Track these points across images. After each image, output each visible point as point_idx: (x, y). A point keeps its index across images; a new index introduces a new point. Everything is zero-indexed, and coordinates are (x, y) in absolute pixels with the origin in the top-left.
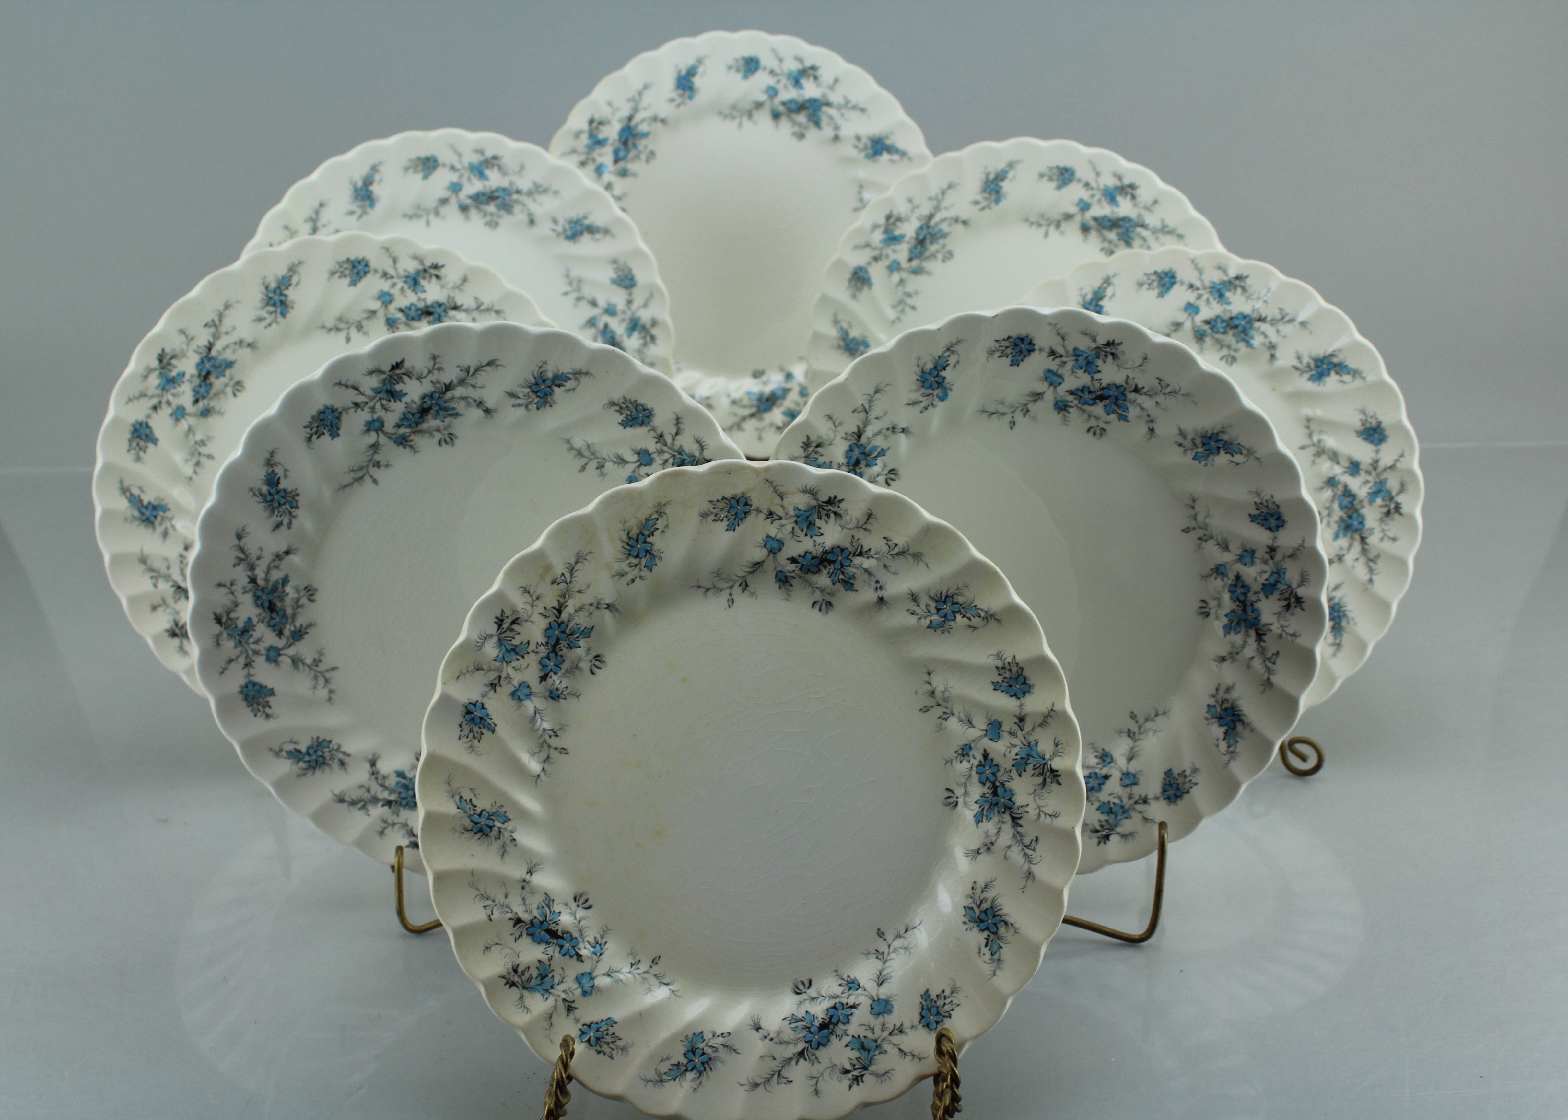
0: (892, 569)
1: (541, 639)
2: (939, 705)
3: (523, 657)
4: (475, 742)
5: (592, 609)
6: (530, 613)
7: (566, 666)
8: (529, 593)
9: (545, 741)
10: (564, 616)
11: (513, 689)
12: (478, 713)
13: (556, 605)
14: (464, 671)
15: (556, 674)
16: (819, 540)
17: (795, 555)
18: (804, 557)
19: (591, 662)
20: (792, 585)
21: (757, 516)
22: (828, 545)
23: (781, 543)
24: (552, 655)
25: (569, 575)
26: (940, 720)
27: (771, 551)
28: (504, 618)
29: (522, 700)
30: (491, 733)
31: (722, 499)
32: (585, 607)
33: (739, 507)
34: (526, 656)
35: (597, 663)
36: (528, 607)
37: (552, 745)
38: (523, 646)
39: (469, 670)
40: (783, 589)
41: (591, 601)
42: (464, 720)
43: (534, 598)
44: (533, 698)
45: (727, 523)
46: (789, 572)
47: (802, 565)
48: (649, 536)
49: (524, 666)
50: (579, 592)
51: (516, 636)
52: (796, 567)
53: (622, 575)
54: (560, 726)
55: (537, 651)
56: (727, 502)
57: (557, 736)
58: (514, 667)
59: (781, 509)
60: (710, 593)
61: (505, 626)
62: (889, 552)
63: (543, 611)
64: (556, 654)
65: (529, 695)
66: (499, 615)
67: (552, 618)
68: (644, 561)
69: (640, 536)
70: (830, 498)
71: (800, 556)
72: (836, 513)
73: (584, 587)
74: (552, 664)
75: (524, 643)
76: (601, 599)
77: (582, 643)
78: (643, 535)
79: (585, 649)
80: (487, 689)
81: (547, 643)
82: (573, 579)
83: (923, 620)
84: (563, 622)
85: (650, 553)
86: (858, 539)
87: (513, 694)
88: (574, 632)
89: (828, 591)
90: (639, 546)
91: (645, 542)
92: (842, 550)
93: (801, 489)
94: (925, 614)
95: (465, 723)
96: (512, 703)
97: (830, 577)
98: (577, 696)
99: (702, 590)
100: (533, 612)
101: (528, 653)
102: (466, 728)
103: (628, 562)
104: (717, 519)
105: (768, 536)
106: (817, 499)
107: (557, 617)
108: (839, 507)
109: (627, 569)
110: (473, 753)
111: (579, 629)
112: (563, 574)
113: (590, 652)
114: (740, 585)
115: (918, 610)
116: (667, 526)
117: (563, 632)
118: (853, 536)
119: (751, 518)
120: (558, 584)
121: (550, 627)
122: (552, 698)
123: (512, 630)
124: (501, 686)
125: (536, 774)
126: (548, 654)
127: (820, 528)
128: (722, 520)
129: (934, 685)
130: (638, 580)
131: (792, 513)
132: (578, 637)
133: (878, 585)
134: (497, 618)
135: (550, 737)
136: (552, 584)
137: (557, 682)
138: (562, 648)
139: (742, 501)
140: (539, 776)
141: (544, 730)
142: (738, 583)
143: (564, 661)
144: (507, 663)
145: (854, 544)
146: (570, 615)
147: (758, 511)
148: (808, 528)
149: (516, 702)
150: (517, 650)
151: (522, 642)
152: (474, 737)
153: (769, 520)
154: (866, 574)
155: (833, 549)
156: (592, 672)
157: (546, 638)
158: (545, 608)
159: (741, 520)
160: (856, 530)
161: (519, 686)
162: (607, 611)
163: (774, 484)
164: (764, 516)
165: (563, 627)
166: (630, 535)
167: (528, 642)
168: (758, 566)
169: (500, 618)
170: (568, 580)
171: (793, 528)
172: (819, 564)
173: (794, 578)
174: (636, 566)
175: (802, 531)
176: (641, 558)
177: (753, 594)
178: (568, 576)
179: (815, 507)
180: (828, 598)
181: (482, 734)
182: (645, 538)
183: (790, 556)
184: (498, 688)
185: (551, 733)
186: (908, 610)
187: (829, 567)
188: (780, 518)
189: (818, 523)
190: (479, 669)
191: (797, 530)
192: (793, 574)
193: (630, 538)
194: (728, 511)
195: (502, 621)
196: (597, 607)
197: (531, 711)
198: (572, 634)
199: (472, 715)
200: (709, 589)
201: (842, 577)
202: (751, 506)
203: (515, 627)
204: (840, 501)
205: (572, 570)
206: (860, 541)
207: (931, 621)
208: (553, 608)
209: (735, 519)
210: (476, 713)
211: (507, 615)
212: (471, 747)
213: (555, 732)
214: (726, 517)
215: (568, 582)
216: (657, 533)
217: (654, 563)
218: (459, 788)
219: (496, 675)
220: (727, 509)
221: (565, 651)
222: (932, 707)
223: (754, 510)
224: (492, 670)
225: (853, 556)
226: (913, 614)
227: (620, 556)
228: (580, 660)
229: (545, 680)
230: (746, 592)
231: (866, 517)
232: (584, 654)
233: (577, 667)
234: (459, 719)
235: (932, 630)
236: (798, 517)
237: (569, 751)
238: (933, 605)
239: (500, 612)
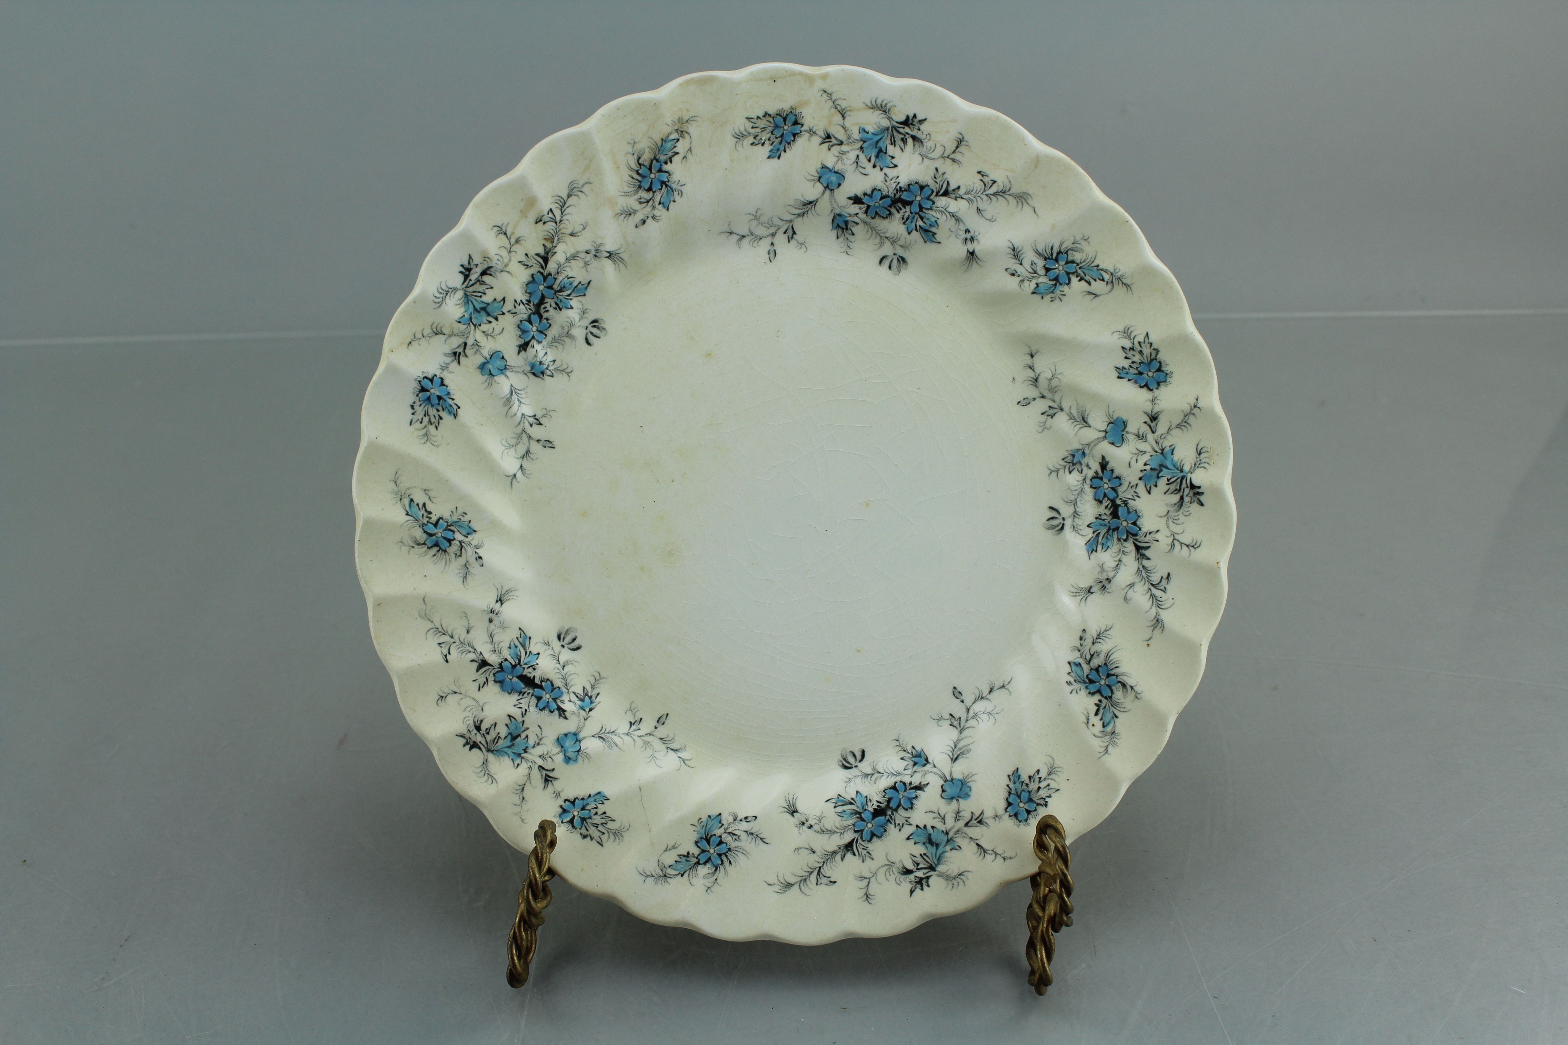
0: (988, 215)
1: (521, 296)
2: (1043, 397)
3: (496, 319)
4: (432, 428)
5: (589, 257)
6: (506, 260)
7: (552, 332)
8: (505, 234)
9: (524, 430)
10: (552, 266)
11: (483, 360)
12: (436, 391)
13: (541, 251)
14: (419, 335)
15: (539, 342)
16: (892, 173)
17: (859, 193)
18: (871, 196)
19: (587, 328)
20: (853, 234)
21: (809, 140)
22: (903, 181)
23: (841, 176)
24: (535, 318)
25: (559, 212)
26: (1044, 417)
27: (827, 187)
28: (472, 266)
29: (494, 376)
30: (453, 417)
31: (764, 116)
32: (580, 255)
33: (786, 127)
34: (500, 317)
35: (595, 331)
36: (504, 253)
37: (532, 435)
38: (496, 305)
39: (425, 334)
40: (841, 239)
41: (588, 247)
42: (417, 399)
43: (513, 241)
44: (508, 373)
45: (770, 148)
46: (850, 215)
47: (869, 207)
48: (666, 163)
49: (497, 331)
50: (572, 235)
51: (487, 291)
52: (860, 209)
53: (629, 213)
54: (544, 412)
55: (514, 311)
56: (771, 119)
57: (540, 424)
58: (484, 332)
59: (842, 131)
60: (745, 241)
61: (474, 277)
62: (985, 191)
63: (523, 258)
64: (541, 317)
65: (503, 370)
66: (466, 263)
67: (536, 269)
68: (658, 197)
69: (654, 162)
70: (908, 117)
71: (865, 194)
72: (914, 138)
73: (578, 228)
74: (535, 329)
75: (498, 300)
76: (600, 245)
77: (574, 302)
78: (657, 161)
79: (579, 311)
80: (448, 360)
81: (529, 301)
82: (565, 218)
83: (1026, 283)
84: (550, 274)
85: (667, 186)
86: (944, 174)
87: (482, 367)
88: (564, 287)
89: (902, 242)
90: (652, 176)
91: (660, 171)
92: (922, 188)
93: (869, 104)
94: (1029, 275)
95: (418, 403)
96: (480, 378)
97: (904, 223)
98: (568, 373)
99: (735, 238)
100: (510, 260)
101: (503, 314)
102: (420, 411)
103: (637, 196)
104: (756, 142)
105: (824, 167)
106: (890, 119)
107: (542, 267)
108: (919, 129)
109: (637, 206)
110: (428, 443)
111: (571, 284)
112: (551, 210)
113: (585, 315)
114: (785, 233)
115: (1020, 269)
116: (690, 150)
117: (550, 287)
118: (936, 169)
119: (801, 142)
120: (545, 223)
121: (533, 280)
122: (534, 374)
123: (483, 283)
124: (466, 356)
125: (512, 473)
126: (530, 316)
127: (893, 158)
128: (763, 145)
129: (1038, 371)
130: (649, 221)
131: (856, 135)
132: (569, 295)
133: (968, 236)
134: (462, 266)
135: (531, 425)
136: (536, 223)
137: (541, 354)
138: (549, 308)
139: (791, 119)
140: (515, 476)
141: (523, 415)
142: (783, 230)
143: (550, 325)
144: (475, 326)
145: (938, 181)
146: (559, 265)
147: (812, 132)
148: (877, 156)
149: (485, 377)
150: (489, 309)
151: (495, 300)
152: (430, 422)
153: (826, 146)
154: (953, 219)
155: (909, 185)
156: (588, 342)
157: (528, 295)
158: (526, 255)
159: (789, 144)
160: (941, 160)
161: (491, 358)
162: (608, 261)
163: (834, 98)
164: (819, 140)
165: (550, 280)
166: (641, 161)
167: (504, 299)
168: (809, 206)
169: (467, 266)
170: (558, 219)
171: (858, 156)
172: (890, 206)
173: (857, 224)
174: (648, 202)
175: (869, 160)
176: (654, 192)
177: (801, 244)
178: (557, 213)
179: (888, 129)
180: (900, 252)
181: (441, 418)
182: (661, 165)
183: (852, 195)
184: (462, 359)
185: (531, 420)
186: (1006, 270)
187: (903, 210)
188: (841, 143)
189: (891, 150)
190: (438, 333)
191: (863, 159)
192: (856, 219)
193: (640, 164)
194: (772, 132)
195: (469, 270)
196: (596, 256)
197: (507, 391)
198: (561, 291)
199: (428, 393)
200: (744, 237)
201: (920, 223)
202: (802, 125)
203: (486, 278)
204: (921, 122)
205: (563, 206)
206: (945, 176)
207: (1037, 284)
208: (538, 255)
209: (780, 143)
210: (432, 391)
211: (475, 263)
212: (426, 434)
213: (537, 420)
214: (769, 139)
215: (558, 221)
216: (676, 159)
217: (672, 199)
218: (408, 489)
219: (460, 341)
220: (770, 129)
221: (552, 313)
222: (1034, 399)
223: (806, 131)
224: (455, 335)
225: (937, 195)
226: (1013, 275)
227: (627, 189)
228: (572, 325)
229: (525, 350)
230: (793, 242)
231: (955, 144)
232: (577, 317)
233: (568, 335)
234: (411, 398)
235: (1037, 297)
236: (864, 142)
237: (555, 444)
238: (1040, 263)
239: (467, 258)
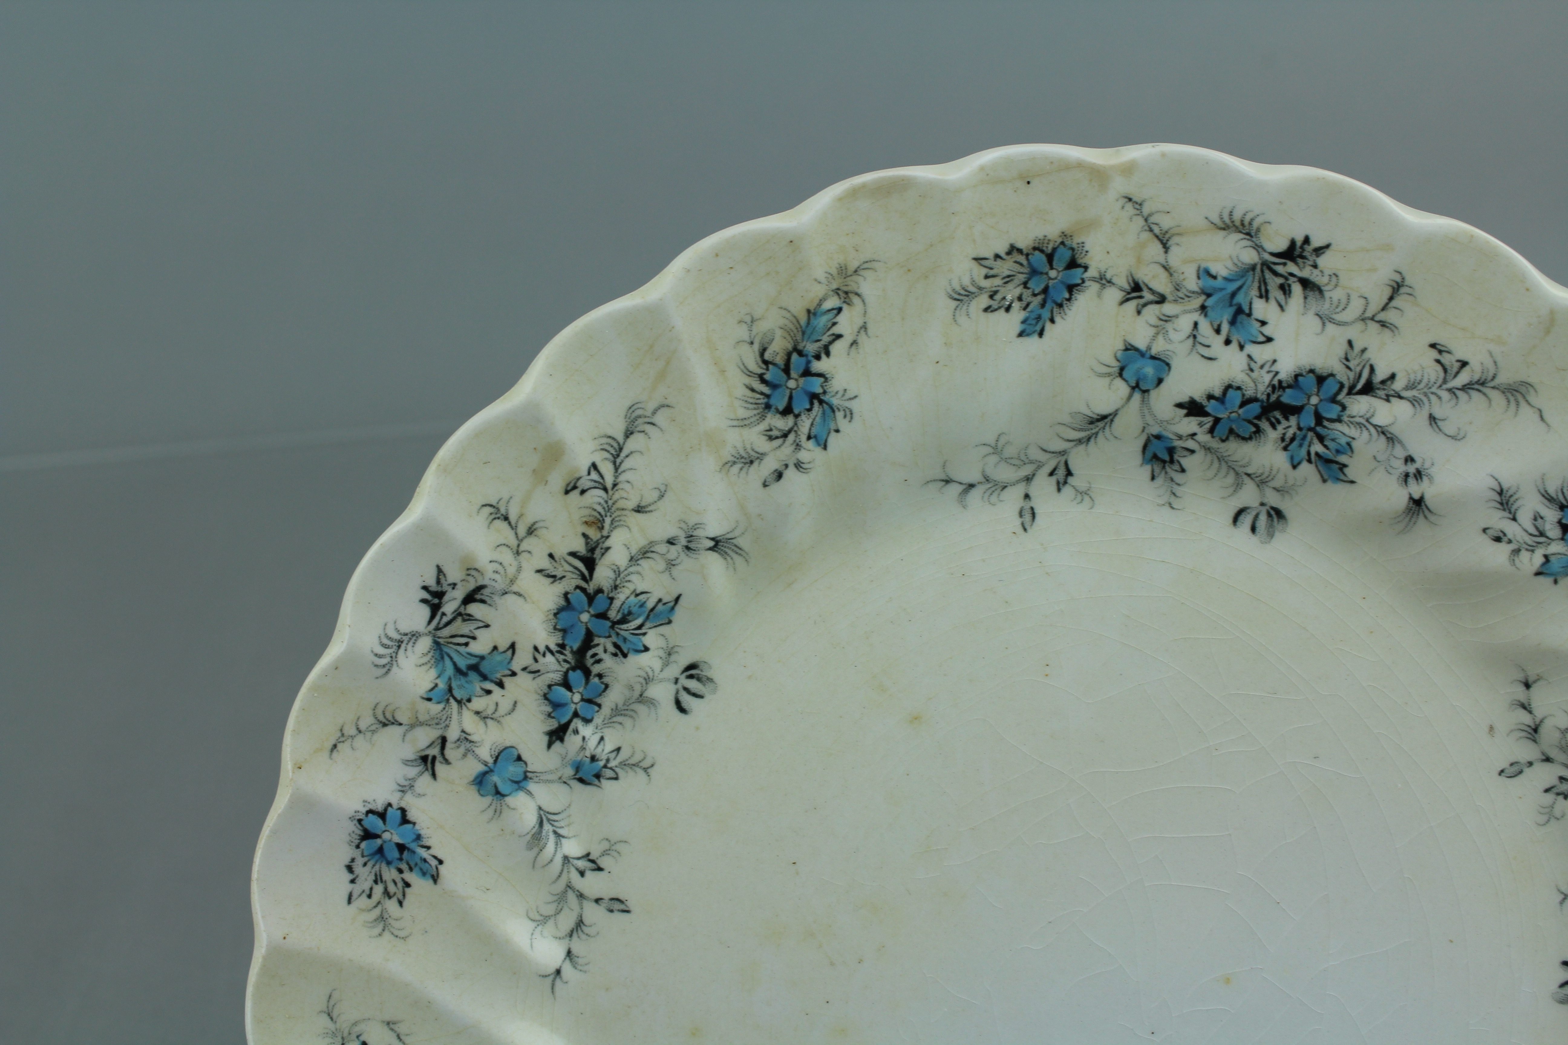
0: (1449, 427)
1: (545, 637)
2: (1548, 760)
3: (501, 685)
4: (391, 905)
5: (674, 551)
6: (511, 571)
7: (610, 700)
8: (506, 518)
9: (569, 886)
10: (603, 575)
11: (481, 768)
12: (392, 836)
13: (580, 546)
14: (350, 730)
15: (587, 721)
16: (1262, 353)
17: (1198, 394)
18: (1221, 399)
19: (676, 681)
20: (1183, 470)
21: (1099, 296)
22: (1286, 369)
23: (1163, 363)
24: (576, 677)
25: (610, 467)
26: (1550, 797)
27: (1135, 387)
28: (445, 588)
29: (504, 796)
30: (431, 881)
31: (1009, 253)
32: (657, 548)
33: (1053, 274)
34: (507, 681)
35: (693, 684)
36: (507, 557)
37: (586, 892)
38: (498, 658)
39: (362, 726)
40: (1159, 481)
41: (672, 531)
42: (357, 854)
43: (522, 530)
44: (531, 786)
45: (1023, 315)
46: (1180, 437)
47: (1217, 421)
48: (818, 357)
49: (505, 706)
50: (639, 510)
51: (478, 633)
52: (1201, 425)
53: (750, 460)
54: (605, 845)
55: (535, 667)
56: (1022, 259)
57: (600, 869)
58: (477, 713)
59: (1163, 274)
60: (975, 493)
61: (449, 607)
62: (1445, 381)
63: (546, 563)
64: (587, 673)
65: (521, 782)
66: (431, 582)
67: (571, 582)
68: (805, 425)
69: (795, 356)
70: (1293, 243)
71: (1210, 397)
72: (1305, 283)
73: (650, 496)
74: (577, 698)
75: (501, 649)
76: (696, 526)
77: (652, 638)
78: (800, 353)
79: (661, 653)
80: (412, 772)
81: (562, 646)
82: (622, 478)
83: (1524, 555)
84: (600, 591)
85: (821, 402)
86: (1364, 351)
87: (480, 781)
88: (630, 613)
89: (1277, 483)
90: (792, 384)
91: (807, 373)
92: (1321, 380)
93: (1217, 221)
94: (1529, 540)
95: (360, 861)
96: (477, 802)
97: (1285, 449)
98: (645, 770)
99: (954, 490)
100: (519, 569)
101: (514, 674)
102: (365, 875)
103: (763, 426)
104: (995, 304)
105: (1129, 348)
106: (1258, 248)
107: (584, 578)
108: (1315, 266)
109: (763, 445)
110: (387, 934)
111: (642, 605)
112: (594, 466)
113: (673, 658)
114: (1051, 474)
115: (1511, 529)
116: (864, 327)
117: (602, 616)
118: (1350, 343)
119: (1084, 301)
120: (583, 492)
121: (567, 605)
122: (581, 780)
123: (468, 618)
124: (447, 762)
125: (552, 970)
126: (566, 674)
127: (1263, 323)
128: (1008, 309)
129: (1539, 713)
130: (791, 474)
131: (1192, 283)
132: (640, 627)
133: (1411, 469)
134: (425, 588)
135: (582, 874)
136: (567, 492)
137: (592, 742)
138: (602, 655)
139: (1063, 256)
140: (558, 972)
141: (566, 859)
142: (1048, 469)
143: (607, 686)
144: (459, 702)
145: (1351, 364)
146: (618, 572)
147: (1104, 281)
148: (1233, 322)
149: (488, 800)
150: (485, 667)
151: (495, 648)
152: (387, 894)
153: (1132, 305)
154: (1383, 438)
155: (1296, 376)
156: (681, 708)
157: (560, 634)
158: (551, 556)
159: (1060, 306)
160: (1360, 326)
161: (495, 761)
162: (714, 556)
163: (1146, 210)
164: (1119, 295)
165: (600, 603)
166: (767, 356)
167: (513, 646)
168: (1101, 424)
169: (434, 587)
170: (609, 480)
171: (1196, 324)
172: (1258, 418)
173: (1192, 452)
174: (785, 436)
175: (1218, 331)
176: (797, 416)
177: (1083, 494)
178: (607, 469)
179: (1253, 268)
180: (1273, 499)
181: (408, 885)
182: (809, 362)
183: (1184, 399)
184: (440, 768)
185: (581, 864)
186: (1485, 530)
187: (1285, 423)
188: (1162, 299)
189: (1260, 309)
190: (387, 722)
191: (1205, 328)
192: (1191, 444)
193: (766, 363)
194: (1025, 285)
195: (440, 595)
196: (688, 548)
197: (531, 819)
198: (624, 620)
199: (379, 842)
200: (972, 486)
201: (1317, 447)
202: (1086, 268)
203: (474, 609)
204: (1319, 251)
205: (616, 454)
206: (1366, 355)
207: (1546, 556)
208: (573, 554)
209: (1043, 305)
210: (386, 836)
211: (451, 580)
212: (382, 918)
213: (593, 861)
214: (1020, 299)
215: (609, 485)
216: (837, 348)
217: (833, 426)
218: (355, 1024)
219: (433, 734)
220: (1022, 278)
221: (609, 663)
222: (1530, 764)
223: (1093, 279)
224: (421, 724)
225: (1350, 393)
226: (1498, 539)
227: (742, 413)
228: (648, 680)
229: (562, 740)
230: (1067, 490)
231: (1388, 292)
232: (657, 664)
233: (642, 699)
234: (346, 853)
235: (1546, 581)
236: (1209, 295)
237: (631, 904)
238: (1551, 515)
239: (433, 573)
